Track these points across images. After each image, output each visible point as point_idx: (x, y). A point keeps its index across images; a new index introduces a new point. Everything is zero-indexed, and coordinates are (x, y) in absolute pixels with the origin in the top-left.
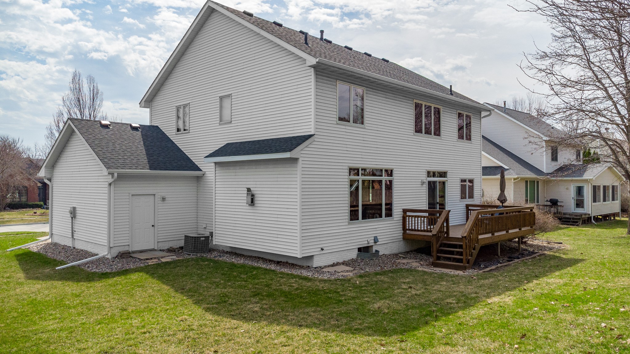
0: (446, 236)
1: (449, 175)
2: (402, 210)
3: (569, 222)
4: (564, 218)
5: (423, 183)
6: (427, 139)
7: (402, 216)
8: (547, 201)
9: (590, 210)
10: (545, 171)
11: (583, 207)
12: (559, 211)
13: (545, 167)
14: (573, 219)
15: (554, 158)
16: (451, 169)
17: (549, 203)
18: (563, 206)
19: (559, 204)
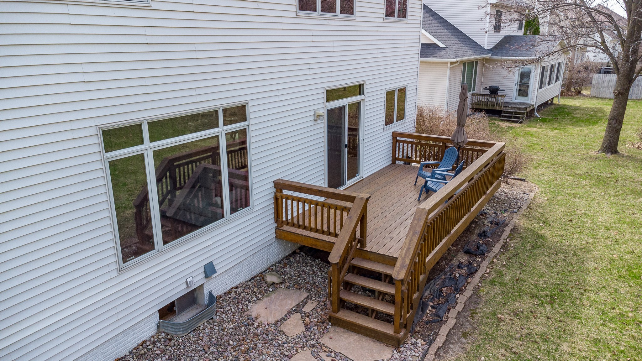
0: (359, 246)
1: (366, 90)
2: (273, 185)
3: (510, 117)
4: (504, 112)
5: (317, 117)
6: (325, 22)
7: (272, 195)
8: (486, 88)
9: (535, 99)
10: (486, 48)
11: (527, 96)
12: (499, 102)
13: (486, 42)
14: (516, 113)
15: (497, 28)
16: (371, 77)
17: (488, 92)
18: (505, 96)
19: (500, 93)
